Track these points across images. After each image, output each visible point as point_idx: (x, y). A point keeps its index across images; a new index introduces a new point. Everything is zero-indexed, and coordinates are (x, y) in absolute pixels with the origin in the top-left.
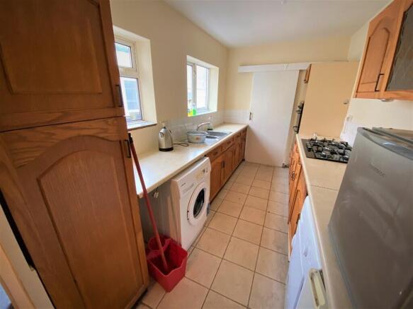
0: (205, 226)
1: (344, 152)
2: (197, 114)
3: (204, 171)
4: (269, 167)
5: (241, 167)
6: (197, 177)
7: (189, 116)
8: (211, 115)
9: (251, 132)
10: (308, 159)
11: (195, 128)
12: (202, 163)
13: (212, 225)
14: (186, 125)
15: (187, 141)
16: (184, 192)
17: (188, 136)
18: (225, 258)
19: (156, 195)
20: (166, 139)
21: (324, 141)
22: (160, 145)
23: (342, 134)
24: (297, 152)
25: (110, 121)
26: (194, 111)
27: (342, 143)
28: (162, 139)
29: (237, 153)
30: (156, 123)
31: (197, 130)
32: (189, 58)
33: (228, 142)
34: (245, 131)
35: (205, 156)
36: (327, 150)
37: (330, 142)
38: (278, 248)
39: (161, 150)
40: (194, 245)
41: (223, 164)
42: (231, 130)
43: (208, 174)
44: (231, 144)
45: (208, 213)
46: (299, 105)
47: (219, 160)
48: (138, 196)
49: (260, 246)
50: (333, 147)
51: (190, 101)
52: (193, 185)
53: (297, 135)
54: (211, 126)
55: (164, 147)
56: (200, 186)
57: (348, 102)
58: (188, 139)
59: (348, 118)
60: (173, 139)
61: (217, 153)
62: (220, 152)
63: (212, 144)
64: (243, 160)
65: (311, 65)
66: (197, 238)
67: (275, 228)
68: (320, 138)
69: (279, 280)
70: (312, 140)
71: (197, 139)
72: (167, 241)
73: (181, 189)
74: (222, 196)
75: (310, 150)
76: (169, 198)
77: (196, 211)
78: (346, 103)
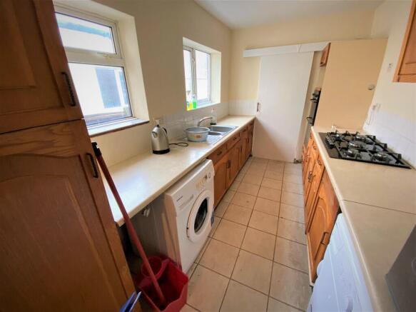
0: (210, 237)
1: (375, 148)
2: (198, 107)
3: (206, 177)
4: (279, 163)
5: (248, 164)
6: (197, 186)
7: (188, 109)
8: (214, 107)
9: (259, 124)
10: (332, 159)
11: (196, 122)
12: (204, 167)
13: (218, 235)
14: (186, 120)
15: (186, 139)
16: (181, 207)
17: (187, 133)
18: (233, 278)
19: (147, 213)
20: (160, 139)
21: (346, 134)
22: (153, 146)
23: (365, 126)
24: (315, 148)
25: (56, 128)
26: (195, 103)
27: (368, 137)
28: (156, 140)
29: (244, 148)
30: (148, 120)
31: (198, 125)
32: (186, 41)
33: (234, 138)
34: (252, 123)
35: (208, 158)
36: (352, 147)
37: (354, 135)
38: (296, 263)
39: (156, 152)
40: (197, 262)
41: (229, 163)
42: (237, 124)
43: (211, 181)
44: (237, 140)
45: (212, 223)
46: (313, 92)
47: (224, 160)
48: (117, 224)
49: (273, 261)
50: (360, 143)
51: (189, 92)
52: (192, 197)
53: (312, 127)
54: (214, 120)
55: (158, 149)
56: (202, 195)
57: (374, 87)
58: (187, 137)
59: (374, 107)
60: (169, 138)
61: (221, 152)
62: (224, 151)
63: (215, 142)
64: (251, 156)
65: (330, 44)
66: (199, 254)
67: (289, 237)
68: (342, 131)
69: (298, 307)
70: (332, 133)
71: (199, 137)
72: (164, 264)
73: (177, 205)
74: (228, 199)
75: (332, 147)
76: (163, 215)
77: (198, 225)
78: (372, 88)
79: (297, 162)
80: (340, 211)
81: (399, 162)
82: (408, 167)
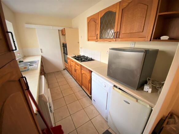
46: (62, 44)
49: (78, 100)
53: (67, 56)
59: (81, 48)
64: (45, 73)
65: (65, 28)
67: (78, 91)
78: (78, 43)
79: (64, 69)
80: (92, 72)
81: (92, 60)
82: (94, 60)
